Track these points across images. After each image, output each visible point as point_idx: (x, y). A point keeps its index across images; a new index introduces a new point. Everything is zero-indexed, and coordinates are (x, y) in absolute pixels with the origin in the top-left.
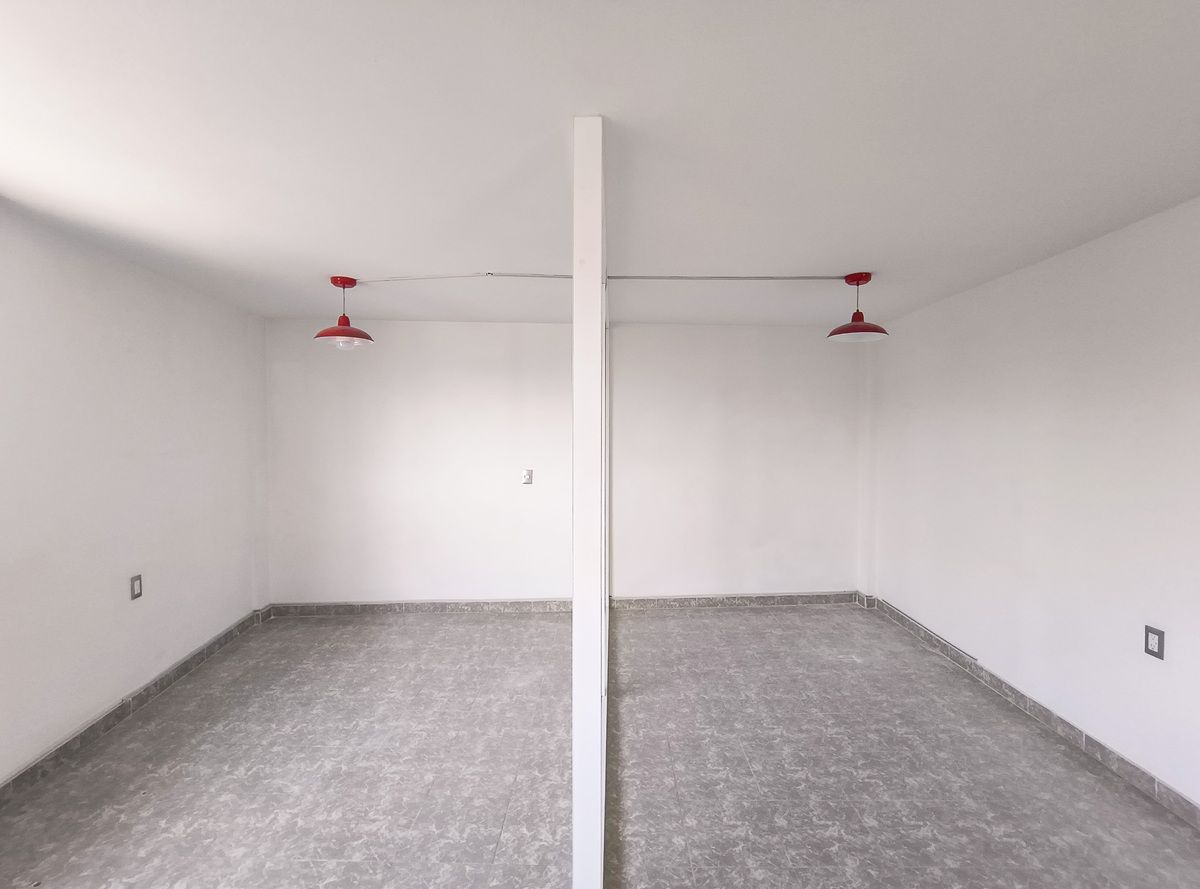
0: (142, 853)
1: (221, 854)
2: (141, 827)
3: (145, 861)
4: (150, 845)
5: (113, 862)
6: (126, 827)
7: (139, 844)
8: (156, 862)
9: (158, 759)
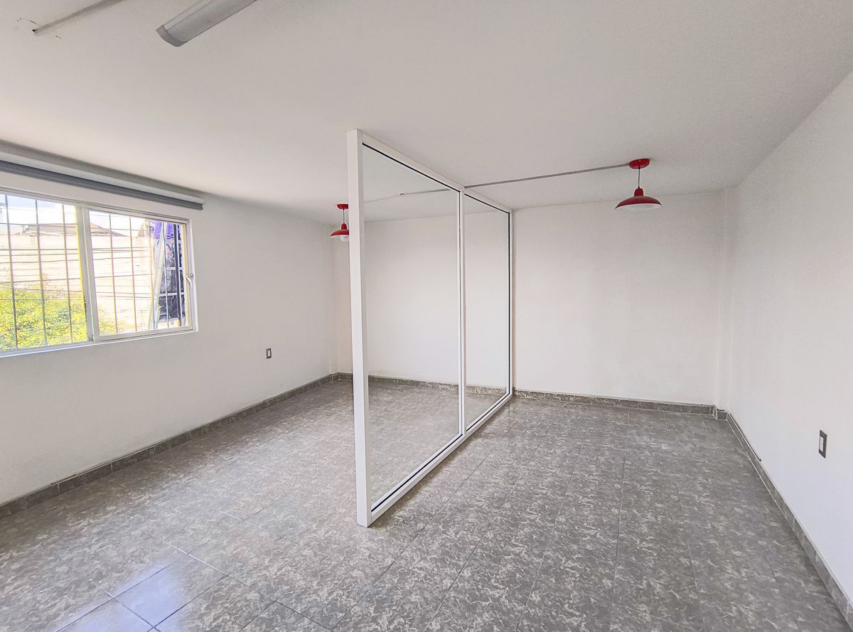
0: (247, 451)
1: (269, 457)
2: (251, 444)
3: (246, 453)
4: (251, 449)
5: (239, 452)
6: (247, 443)
7: (248, 448)
8: (250, 454)
9: (267, 424)
